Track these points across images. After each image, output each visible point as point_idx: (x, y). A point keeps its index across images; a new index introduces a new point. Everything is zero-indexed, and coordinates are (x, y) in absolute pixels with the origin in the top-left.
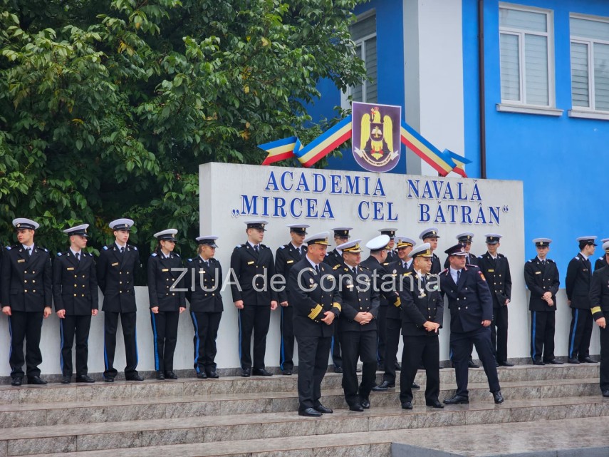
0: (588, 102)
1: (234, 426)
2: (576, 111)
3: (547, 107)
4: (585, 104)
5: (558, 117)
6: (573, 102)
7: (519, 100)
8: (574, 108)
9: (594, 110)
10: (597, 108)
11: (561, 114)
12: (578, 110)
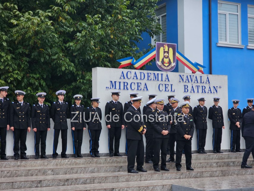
1: (106, 177)
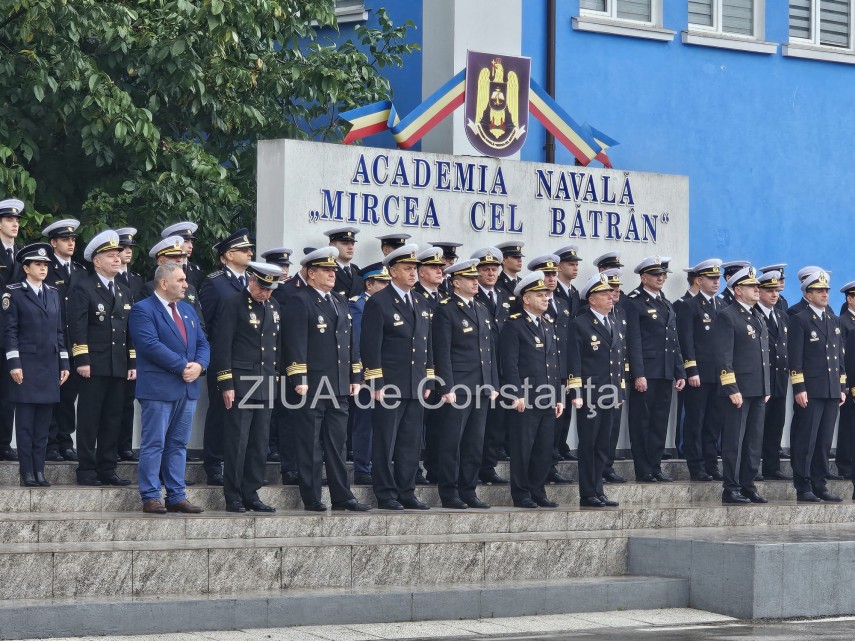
0: (711, 17)
2: (695, 34)
3: (648, 24)
4: (706, 20)
5: (665, 42)
6: (691, 17)
7: (605, 10)
8: (691, 27)
9: (720, 32)
10: (726, 28)
11: (670, 38)
12: (697, 32)
